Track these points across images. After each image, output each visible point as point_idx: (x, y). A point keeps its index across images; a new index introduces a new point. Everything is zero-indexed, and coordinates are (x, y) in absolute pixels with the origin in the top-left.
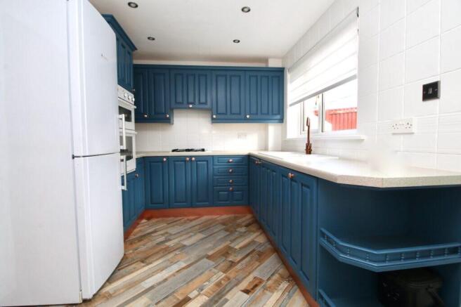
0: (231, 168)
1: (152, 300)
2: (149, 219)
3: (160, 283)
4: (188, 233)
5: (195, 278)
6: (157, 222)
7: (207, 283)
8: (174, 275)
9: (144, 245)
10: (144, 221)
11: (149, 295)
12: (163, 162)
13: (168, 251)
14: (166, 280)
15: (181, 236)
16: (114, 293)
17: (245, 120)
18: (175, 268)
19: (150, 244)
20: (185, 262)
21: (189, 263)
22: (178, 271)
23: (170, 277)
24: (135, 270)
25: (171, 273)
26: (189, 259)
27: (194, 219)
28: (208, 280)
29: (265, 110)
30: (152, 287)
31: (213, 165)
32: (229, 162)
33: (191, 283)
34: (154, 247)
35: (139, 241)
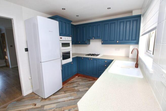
0: (106, 65)
1: (56, 106)
2: (79, 76)
3: (62, 102)
4: (84, 86)
5: (72, 105)
6: (80, 78)
7: (73, 109)
8: (67, 101)
9: (70, 86)
10: (77, 77)
11: (57, 104)
12: (82, 59)
13: (73, 91)
14: (64, 101)
15: (82, 86)
16: (52, 99)
17: (116, 43)
18: (70, 98)
19: (71, 86)
20: (74, 97)
21: (75, 98)
22: (69, 100)
23: (66, 101)
24: (61, 94)
25: (67, 100)
26: (76, 97)
27: (91, 81)
28: (74, 108)
29: (127, 38)
30: (60, 102)
31: (99, 62)
32: (105, 62)
33: (69, 106)
34: (71, 88)
35: (70, 84)
